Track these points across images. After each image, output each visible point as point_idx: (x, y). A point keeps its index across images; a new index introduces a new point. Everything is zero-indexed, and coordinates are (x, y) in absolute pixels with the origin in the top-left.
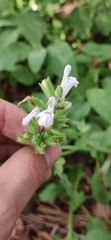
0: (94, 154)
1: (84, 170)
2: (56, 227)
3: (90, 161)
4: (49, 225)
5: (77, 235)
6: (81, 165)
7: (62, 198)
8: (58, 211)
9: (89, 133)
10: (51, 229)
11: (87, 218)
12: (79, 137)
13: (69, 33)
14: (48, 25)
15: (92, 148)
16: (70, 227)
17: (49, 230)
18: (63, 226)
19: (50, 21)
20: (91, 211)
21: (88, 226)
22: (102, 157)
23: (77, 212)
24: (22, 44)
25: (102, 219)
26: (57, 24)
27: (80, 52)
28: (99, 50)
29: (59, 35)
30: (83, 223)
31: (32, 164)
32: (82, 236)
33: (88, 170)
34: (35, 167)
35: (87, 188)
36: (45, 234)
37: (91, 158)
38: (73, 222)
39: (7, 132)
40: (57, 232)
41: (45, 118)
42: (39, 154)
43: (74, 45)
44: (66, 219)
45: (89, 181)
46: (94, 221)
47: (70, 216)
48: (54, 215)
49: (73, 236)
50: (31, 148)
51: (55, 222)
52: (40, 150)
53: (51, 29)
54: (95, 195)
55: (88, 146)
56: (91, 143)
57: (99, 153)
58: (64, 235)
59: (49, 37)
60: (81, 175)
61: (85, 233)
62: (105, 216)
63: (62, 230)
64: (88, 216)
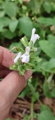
0: (44, 73)
1: (39, 81)
2: (25, 110)
3: (42, 77)
4: (21, 109)
5: (36, 114)
6: (37, 79)
7: (28, 95)
8: (26, 102)
9: (41, 63)
10: (23, 111)
11: (40, 105)
12: (36, 65)
13: (30, 12)
14: (20, 8)
15: (43, 70)
16: (32, 110)
17: (21, 112)
18: (28, 109)
19: (21, 6)
20: (42, 101)
21: (41, 109)
22: (48, 75)
23: (36, 102)
24: (6, 18)
25: (48, 105)
26: (24, 8)
27: (36, 22)
28: (45, 21)
29: (25, 13)
30: (38, 108)
31: (17, 79)
32: (38, 114)
33: (41, 81)
34: (19, 81)
35: (40, 90)
36: (20, 114)
37: (42, 75)
38: (34, 107)
39: (4, 63)
40: (26, 112)
41: (25, 58)
42: (22, 75)
43: (33, 19)
44: (30, 106)
45: (41, 87)
46: (44, 106)
47: (32, 105)
48: (24, 104)
49: (34, 114)
50: (18, 72)
51: (25, 108)
52: (22, 73)
53: (21, 10)
54: (45, 94)
55: (41, 69)
56: (42, 68)
57: (46, 73)
58: (29, 114)
59: (20, 15)
60: (37, 84)
61: (40, 113)
62: (49, 104)
63: (28, 112)
64: (41, 104)
